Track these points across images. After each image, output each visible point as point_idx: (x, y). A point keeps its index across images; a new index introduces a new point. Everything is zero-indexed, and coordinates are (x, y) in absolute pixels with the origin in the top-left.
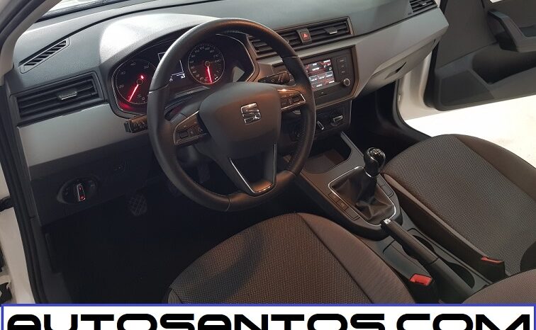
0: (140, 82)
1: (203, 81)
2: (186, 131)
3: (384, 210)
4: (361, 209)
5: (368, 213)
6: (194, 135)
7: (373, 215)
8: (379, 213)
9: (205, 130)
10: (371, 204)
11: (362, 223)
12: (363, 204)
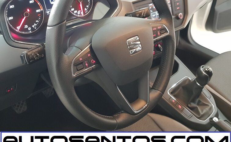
0: (27, 15)
1: (77, 14)
2: (82, 63)
3: (207, 109)
4: (192, 109)
5: (198, 112)
6: (89, 66)
7: (202, 113)
8: (204, 111)
9: (98, 62)
10: (198, 104)
11: (195, 120)
12: (193, 105)
